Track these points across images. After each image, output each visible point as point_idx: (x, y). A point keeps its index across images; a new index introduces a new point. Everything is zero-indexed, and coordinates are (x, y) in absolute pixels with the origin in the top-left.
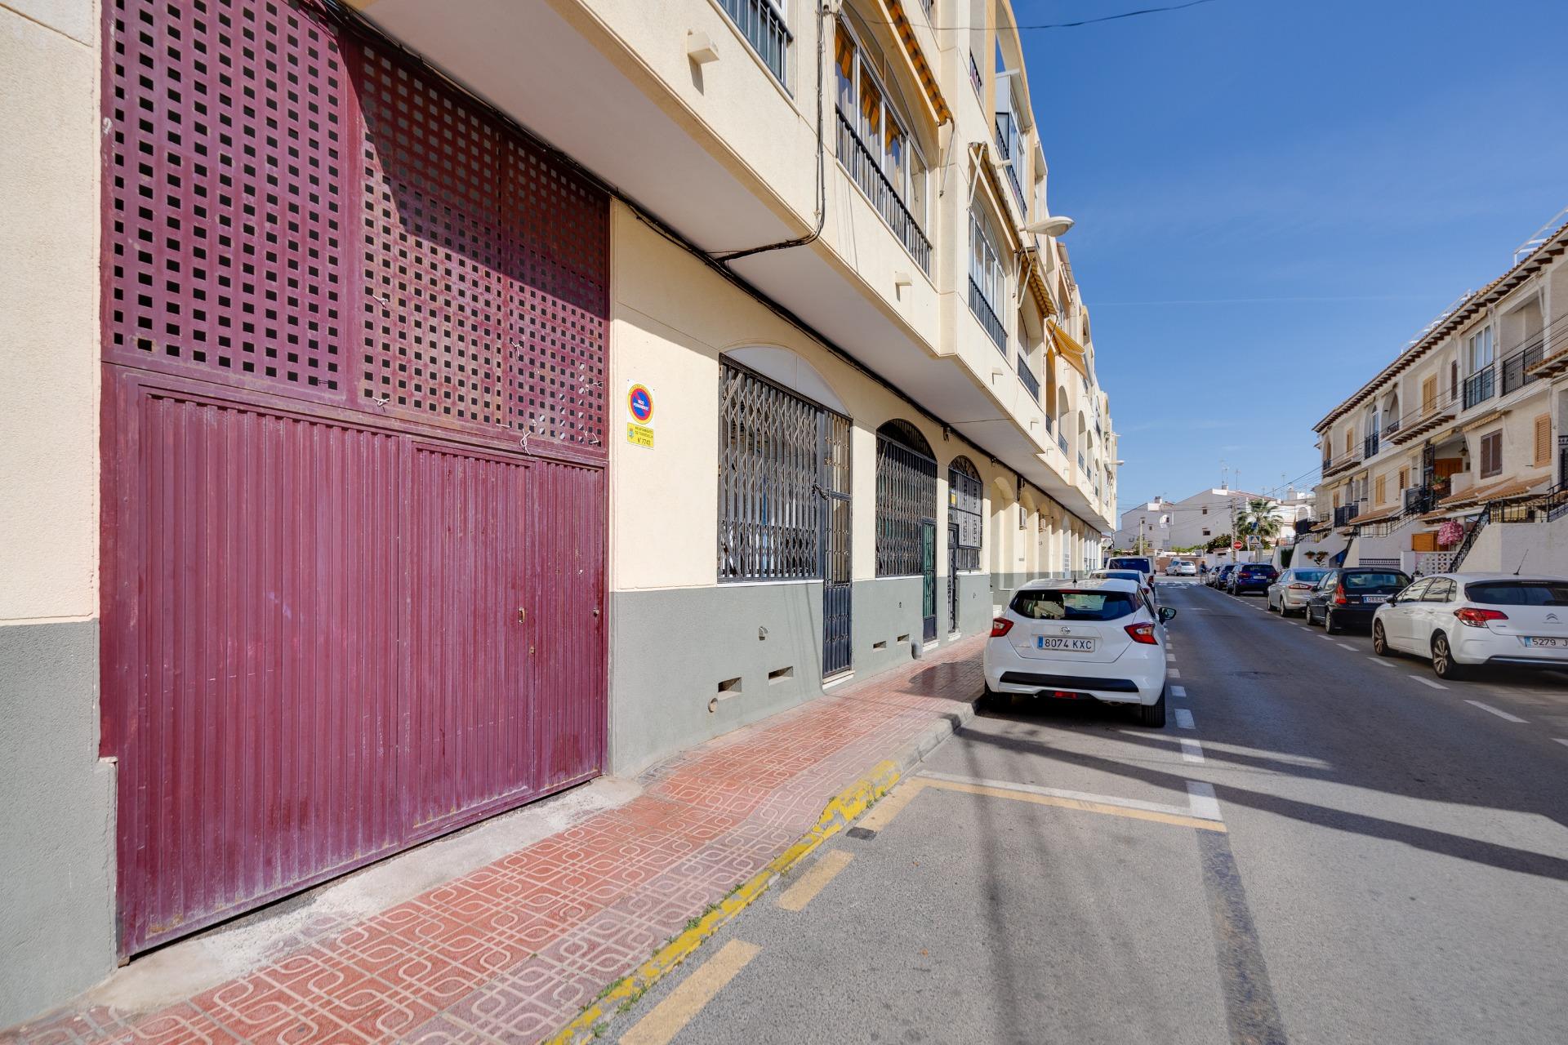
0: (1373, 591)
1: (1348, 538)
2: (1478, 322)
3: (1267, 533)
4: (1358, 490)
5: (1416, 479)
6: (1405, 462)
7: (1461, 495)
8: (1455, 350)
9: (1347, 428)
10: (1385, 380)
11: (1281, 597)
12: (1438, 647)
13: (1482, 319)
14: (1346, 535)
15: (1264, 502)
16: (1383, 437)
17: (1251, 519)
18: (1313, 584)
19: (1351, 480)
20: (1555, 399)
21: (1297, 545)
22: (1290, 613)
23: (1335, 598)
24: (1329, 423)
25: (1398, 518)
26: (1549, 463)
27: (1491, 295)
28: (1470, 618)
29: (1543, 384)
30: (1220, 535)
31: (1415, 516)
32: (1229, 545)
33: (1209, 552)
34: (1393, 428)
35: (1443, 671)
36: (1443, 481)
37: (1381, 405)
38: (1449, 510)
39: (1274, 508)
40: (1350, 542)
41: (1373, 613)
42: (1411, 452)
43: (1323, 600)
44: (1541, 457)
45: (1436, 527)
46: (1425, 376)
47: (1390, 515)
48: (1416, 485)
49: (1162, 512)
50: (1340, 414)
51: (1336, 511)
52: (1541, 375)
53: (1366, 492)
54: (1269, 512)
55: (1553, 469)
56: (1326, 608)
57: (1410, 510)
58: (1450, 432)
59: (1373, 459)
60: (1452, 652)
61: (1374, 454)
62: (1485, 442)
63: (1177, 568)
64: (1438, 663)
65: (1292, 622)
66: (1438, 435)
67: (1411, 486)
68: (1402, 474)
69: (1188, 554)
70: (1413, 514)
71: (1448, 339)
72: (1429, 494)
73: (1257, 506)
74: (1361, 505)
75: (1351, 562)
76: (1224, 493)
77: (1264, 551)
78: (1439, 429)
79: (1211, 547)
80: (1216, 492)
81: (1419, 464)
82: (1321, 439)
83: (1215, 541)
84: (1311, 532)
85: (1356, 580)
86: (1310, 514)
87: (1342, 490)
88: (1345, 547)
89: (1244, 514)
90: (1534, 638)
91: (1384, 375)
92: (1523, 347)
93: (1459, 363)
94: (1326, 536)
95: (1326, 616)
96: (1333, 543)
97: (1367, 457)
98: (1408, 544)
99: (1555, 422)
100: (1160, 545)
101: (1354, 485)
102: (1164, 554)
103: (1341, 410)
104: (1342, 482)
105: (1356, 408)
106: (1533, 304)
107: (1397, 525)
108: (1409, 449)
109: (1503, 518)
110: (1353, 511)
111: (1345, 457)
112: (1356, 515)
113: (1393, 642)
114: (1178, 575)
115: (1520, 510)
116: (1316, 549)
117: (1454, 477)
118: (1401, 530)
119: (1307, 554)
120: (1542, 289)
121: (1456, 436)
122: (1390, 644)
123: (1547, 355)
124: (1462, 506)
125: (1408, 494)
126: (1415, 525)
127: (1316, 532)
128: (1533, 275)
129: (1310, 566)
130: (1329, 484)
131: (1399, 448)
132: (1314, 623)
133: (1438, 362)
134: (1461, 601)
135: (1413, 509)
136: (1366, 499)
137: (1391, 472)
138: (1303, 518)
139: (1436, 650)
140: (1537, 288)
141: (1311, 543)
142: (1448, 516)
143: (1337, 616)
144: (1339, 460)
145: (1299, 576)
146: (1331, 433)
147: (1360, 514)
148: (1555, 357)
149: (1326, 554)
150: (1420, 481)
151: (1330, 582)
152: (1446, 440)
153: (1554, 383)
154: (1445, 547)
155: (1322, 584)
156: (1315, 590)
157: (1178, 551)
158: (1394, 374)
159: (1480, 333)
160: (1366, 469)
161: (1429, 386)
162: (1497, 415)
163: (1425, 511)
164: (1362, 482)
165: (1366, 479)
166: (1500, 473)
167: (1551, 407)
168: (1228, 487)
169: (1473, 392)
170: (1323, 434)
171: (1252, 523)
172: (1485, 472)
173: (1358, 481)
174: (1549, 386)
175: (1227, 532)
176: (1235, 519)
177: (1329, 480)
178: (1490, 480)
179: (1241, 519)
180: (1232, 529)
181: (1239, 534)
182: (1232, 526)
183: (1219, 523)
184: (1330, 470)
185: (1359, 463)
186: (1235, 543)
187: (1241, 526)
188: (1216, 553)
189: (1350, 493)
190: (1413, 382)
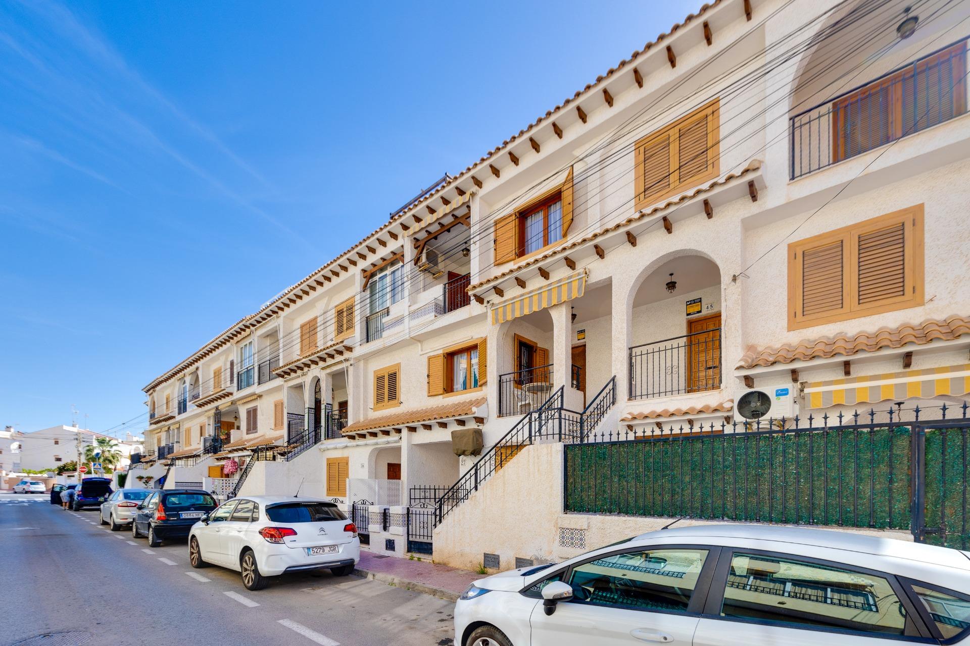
0: (187, 509)
1: (167, 467)
2: (246, 337)
3: (110, 462)
4: (173, 436)
5: (210, 431)
6: (203, 420)
7: (236, 444)
8: (231, 353)
9: (167, 392)
10: (191, 364)
11: (111, 514)
12: (246, 562)
13: (248, 335)
14: (165, 465)
15: (107, 439)
16: (190, 401)
17: (98, 451)
18: (139, 503)
19: (169, 428)
20: (285, 390)
21: (130, 471)
22: (118, 528)
23: (157, 515)
24: (154, 387)
25: (199, 456)
26: (282, 428)
27: (253, 321)
28: (272, 536)
29: (279, 381)
30: (69, 462)
32: (75, 470)
33: (60, 474)
34: (195, 397)
35: (251, 584)
36: (226, 434)
37: (188, 379)
38: (230, 452)
39: (116, 445)
40: (169, 470)
41: (189, 529)
42: (207, 414)
43: (148, 516)
44: (277, 424)
45: (223, 463)
46: (215, 366)
47: (194, 453)
48: (210, 435)
49: (13, 440)
50: (161, 382)
51: (159, 449)
52: (279, 375)
53: (179, 437)
54: (112, 447)
55: (284, 432)
56: (149, 525)
57: (207, 451)
58: (230, 404)
59: (183, 416)
60: (259, 567)
61: (184, 412)
62: (249, 412)
63: (25, 487)
64: (247, 576)
65: (120, 536)
66: (223, 404)
67: (207, 436)
68: (201, 427)
69: (39, 475)
70: (208, 453)
71: (228, 344)
72: (217, 442)
73: (102, 442)
74: (176, 446)
75: (169, 485)
76: (75, 429)
78: (223, 401)
79: (61, 471)
80: (66, 428)
81: (212, 421)
82: (148, 398)
83: (65, 466)
84: (141, 462)
85: (173, 499)
86: (141, 450)
87: (163, 435)
88: (165, 474)
89: (91, 447)
91: (190, 360)
92: (268, 358)
93: (235, 362)
94: (152, 465)
95: (149, 531)
96: (157, 471)
97: (179, 413)
98: (206, 472)
99: (285, 405)
100: (11, 467)
101: (171, 432)
102: (13, 475)
103: (162, 379)
104: (163, 430)
105: (172, 380)
106: (274, 333)
107: (199, 460)
108: (206, 411)
109: (266, 457)
110: (171, 449)
111: (165, 413)
112: (173, 452)
113: (207, 556)
114: (27, 492)
115: (270, 454)
116: (145, 474)
117: (232, 431)
118: (202, 463)
119: (138, 478)
120: (279, 325)
121: (233, 407)
122: (203, 559)
123: (281, 364)
124: (236, 450)
125: (205, 441)
126: (209, 460)
127: (145, 462)
128: (275, 315)
129: (140, 486)
130: (154, 430)
131: (200, 410)
132: (139, 536)
133: (222, 359)
134: (264, 521)
135: (208, 450)
136: (179, 442)
137: (194, 426)
138: (137, 452)
139: (244, 565)
140: (276, 324)
141: (142, 470)
142: (230, 455)
143: (158, 531)
144: (161, 414)
145: (127, 496)
146: (155, 394)
147: (175, 452)
148: (285, 366)
149: (151, 478)
150: (212, 433)
151: (153, 501)
152: (227, 409)
153: (285, 382)
154: (227, 476)
155: (146, 502)
156: (140, 508)
157: (29, 473)
158: (196, 360)
159: (246, 345)
160: (178, 422)
161: (217, 374)
162: (255, 397)
163: (215, 452)
164: (176, 431)
165: (179, 428)
166: (257, 432)
167: (283, 396)
168: (77, 426)
169: (243, 380)
170: (150, 395)
171: (98, 454)
172: (249, 431)
173: (173, 430)
174: (282, 383)
175: (75, 459)
176: (82, 450)
177: (154, 426)
178: (252, 436)
179: (88, 450)
180: (79, 456)
181: (85, 462)
182: (80, 454)
183: (68, 452)
184: (154, 420)
185: (174, 417)
186: (81, 468)
187: (88, 455)
188: (65, 475)
189: (168, 437)
190: (208, 369)
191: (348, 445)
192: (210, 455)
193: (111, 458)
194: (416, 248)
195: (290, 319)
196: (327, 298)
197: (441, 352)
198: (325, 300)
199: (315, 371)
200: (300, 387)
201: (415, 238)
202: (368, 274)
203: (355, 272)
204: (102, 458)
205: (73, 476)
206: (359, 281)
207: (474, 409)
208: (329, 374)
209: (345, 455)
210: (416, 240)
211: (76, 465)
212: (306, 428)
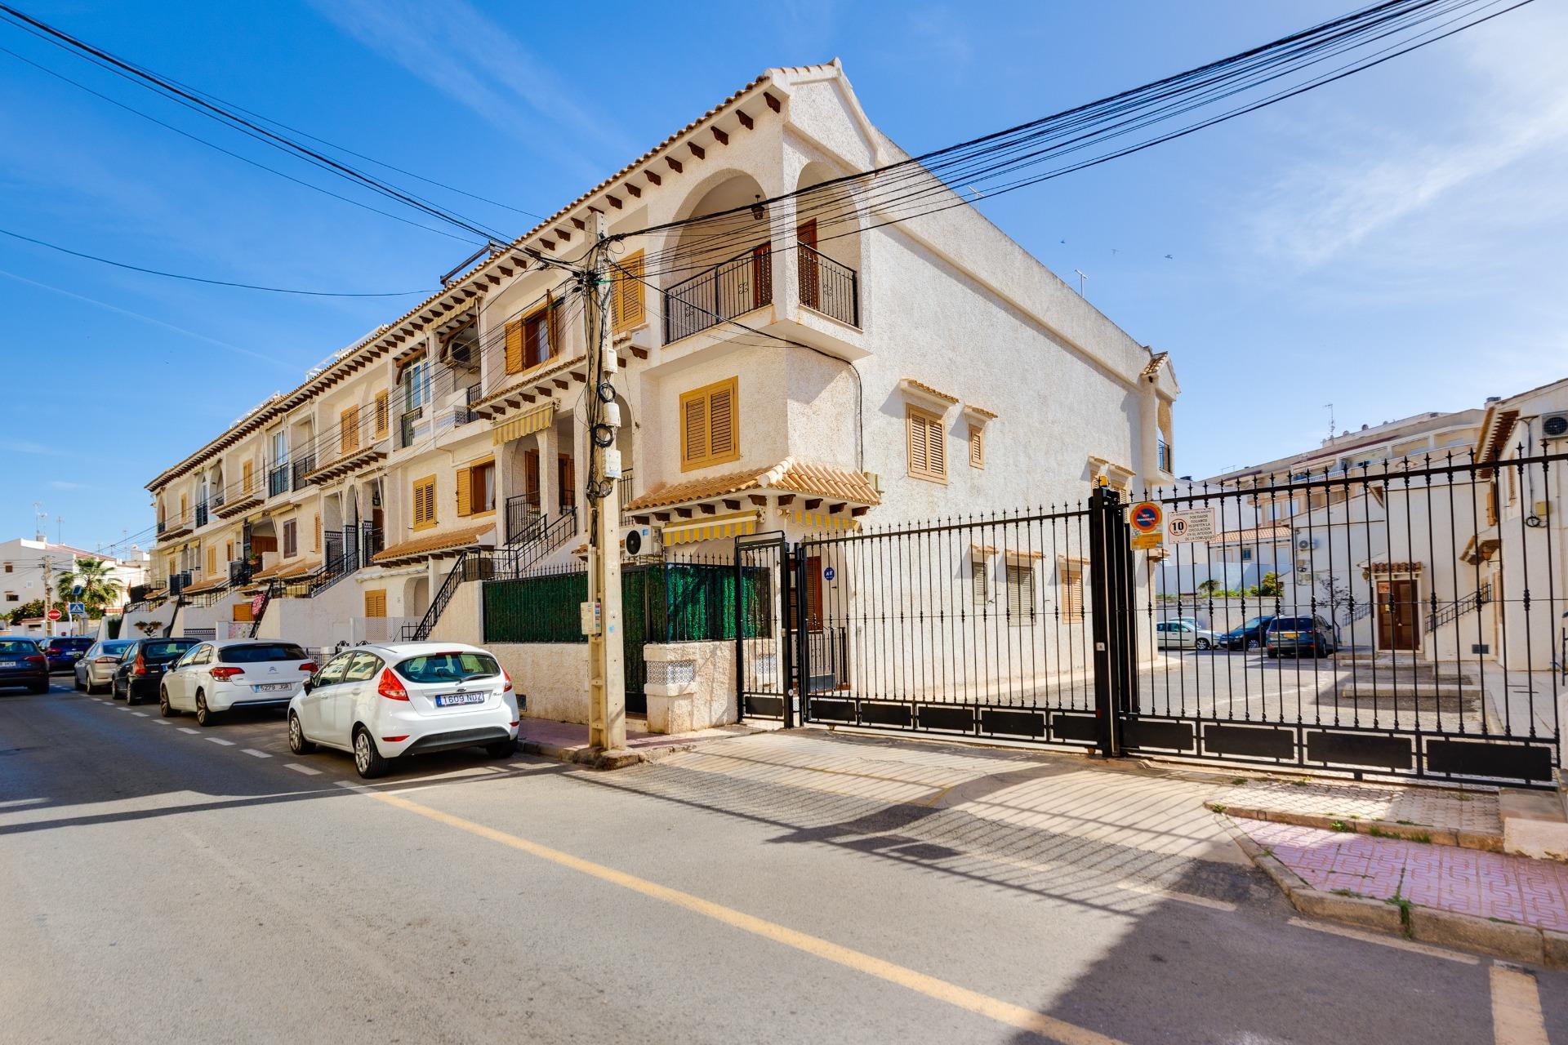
1: (178, 608)
2: (276, 425)
3: (102, 599)
4: (192, 557)
5: (239, 553)
6: (230, 536)
7: (269, 571)
8: (263, 442)
9: (183, 491)
10: (211, 454)
11: (88, 673)
12: (200, 702)
13: (279, 423)
14: (176, 604)
15: (97, 559)
16: (212, 508)
17: (80, 582)
18: (119, 656)
19: (186, 547)
20: (322, 501)
21: (126, 615)
22: (95, 690)
23: (135, 668)
24: (162, 484)
26: (321, 552)
27: (283, 406)
28: (219, 675)
29: (313, 489)
30: (32, 602)
31: (236, 588)
32: (42, 615)
33: (16, 622)
34: (220, 502)
35: (204, 721)
36: (257, 558)
37: (208, 475)
38: (260, 583)
39: (112, 569)
40: (179, 611)
41: (161, 680)
42: (234, 527)
43: (126, 671)
44: (316, 546)
45: (252, 599)
46: (244, 459)
47: (217, 585)
48: (238, 558)
50: (171, 478)
51: (172, 579)
52: (313, 482)
53: (199, 560)
54: (103, 574)
55: (322, 557)
56: (128, 680)
57: (234, 581)
58: (261, 514)
59: (204, 529)
60: (209, 704)
61: (204, 524)
62: (286, 527)
64: (201, 715)
66: (254, 514)
67: (236, 560)
68: (229, 546)
70: (234, 585)
71: (258, 431)
72: (247, 568)
73: (86, 565)
74: (194, 573)
76: (41, 546)
77: (90, 621)
78: (253, 510)
79: (18, 618)
80: (25, 543)
81: (241, 540)
82: (155, 499)
83: (24, 609)
84: (145, 600)
86: (144, 579)
87: (178, 556)
89: (69, 575)
90: (262, 685)
91: (211, 448)
92: (304, 456)
93: (266, 455)
94: (160, 604)
95: (127, 688)
96: (167, 613)
97: (199, 525)
98: (230, 615)
99: (323, 520)
101: (189, 552)
103: (173, 472)
104: (178, 548)
105: (187, 475)
106: (308, 422)
107: (223, 595)
108: (233, 524)
110: (187, 579)
111: (179, 523)
112: (189, 584)
113: (174, 703)
115: (303, 588)
116: (148, 619)
117: (264, 554)
118: (227, 600)
119: (137, 625)
120: (314, 413)
121: (266, 519)
122: (171, 705)
123: (316, 466)
124: (268, 582)
125: (232, 567)
126: (234, 597)
127: (151, 600)
128: (308, 400)
130: (165, 550)
131: (224, 522)
133: (251, 449)
134: (215, 662)
135: (236, 581)
136: (198, 568)
137: (219, 543)
138: (138, 583)
139: (199, 705)
140: (310, 412)
141: (146, 613)
142: (260, 590)
143: (136, 686)
144: (173, 526)
146: (164, 495)
147: (193, 583)
148: (321, 469)
149: (159, 624)
150: (241, 555)
151: (132, 654)
152: (259, 521)
153: (322, 489)
155: (125, 657)
156: (120, 661)
158: (220, 449)
159: (279, 433)
160: (198, 539)
161: (248, 470)
162: (292, 507)
163: (244, 583)
164: (195, 550)
165: (199, 547)
166: (295, 555)
167: (319, 508)
168: (45, 539)
169: (276, 483)
170: (157, 494)
171: (78, 588)
172: (287, 555)
173: (192, 549)
174: (318, 492)
175: (42, 597)
176: (53, 582)
177: (164, 544)
178: (290, 560)
179: (63, 581)
180: (48, 594)
181: (59, 600)
182: (49, 590)
183: (29, 584)
184: (164, 533)
185: (190, 531)
186: (52, 612)
187: (63, 590)
188: (25, 624)
189: (184, 561)
190: (236, 459)
191: (383, 574)
192: (239, 587)
193: (103, 593)
194: (441, 342)
195: (329, 405)
196: (365, 385)
197: (469, 465)
198: (364, 386)
199: (351, 479)
200: (335, 497)
201: (438, 333)
202: (401, 363)
203: (387, 358)
204: (88, 593)
205: (39, 626)
206: (391, 371)
207: (478, 537)
208: (367, 483)
209: (383, 588)
210: (441, 334)
211: (43, 607)
212: (345, 552)
